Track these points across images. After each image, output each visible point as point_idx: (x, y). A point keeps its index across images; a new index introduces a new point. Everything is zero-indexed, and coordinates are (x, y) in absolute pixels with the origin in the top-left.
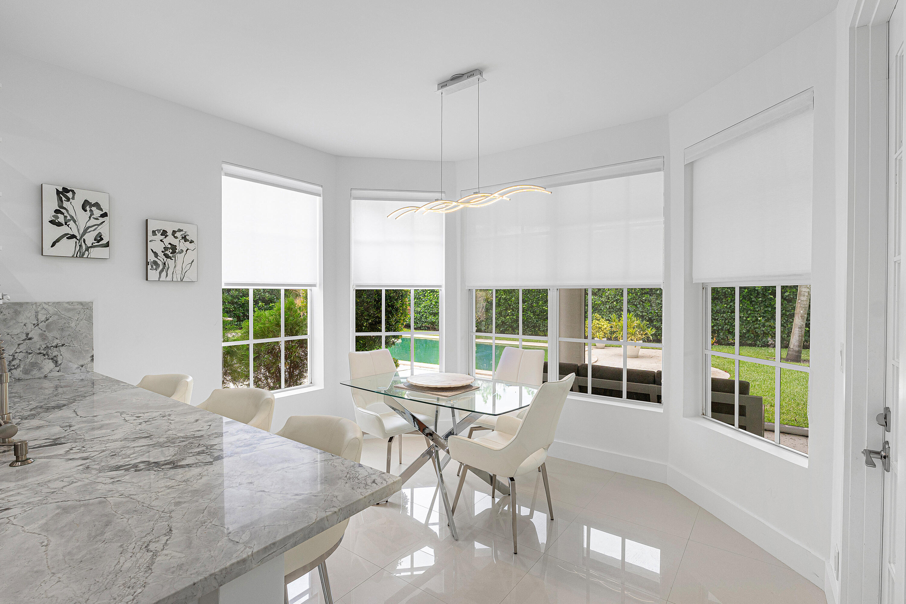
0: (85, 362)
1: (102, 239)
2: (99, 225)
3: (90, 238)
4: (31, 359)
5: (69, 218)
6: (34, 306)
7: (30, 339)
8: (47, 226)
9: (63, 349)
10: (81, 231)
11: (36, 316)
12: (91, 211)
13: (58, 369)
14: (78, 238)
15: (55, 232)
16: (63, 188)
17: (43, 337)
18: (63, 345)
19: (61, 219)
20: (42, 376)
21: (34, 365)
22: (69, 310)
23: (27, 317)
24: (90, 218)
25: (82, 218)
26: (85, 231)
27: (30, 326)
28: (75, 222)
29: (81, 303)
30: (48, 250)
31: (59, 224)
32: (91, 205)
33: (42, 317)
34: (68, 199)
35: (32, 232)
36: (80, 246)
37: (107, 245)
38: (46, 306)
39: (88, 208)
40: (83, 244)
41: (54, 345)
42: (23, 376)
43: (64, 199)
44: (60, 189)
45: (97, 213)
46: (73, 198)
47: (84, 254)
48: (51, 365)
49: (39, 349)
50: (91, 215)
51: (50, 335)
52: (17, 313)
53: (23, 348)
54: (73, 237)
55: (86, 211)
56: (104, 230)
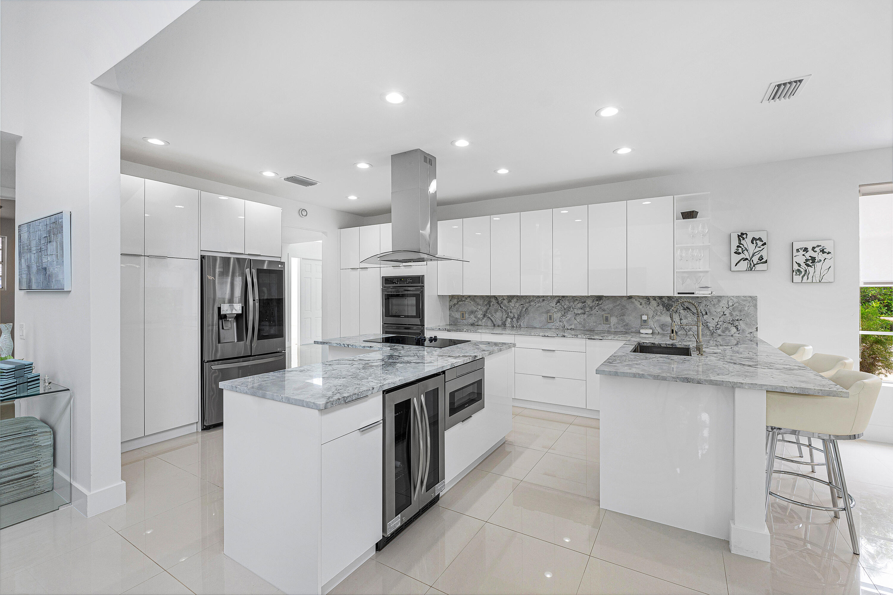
0: (753, 331)
1: (763, 259)
2: (761, 251)
3: (755, 259)
4: (725, 325)
5: (744, 249)
6: (727, 298)
7: (725, 315)
8: (733, 255)
9: (741, 322)
10: (751, 256)
11: (728, 303)
12: (756, 243)
13: (738, 332)
14: (749, 260)
15: (736, 258)
16: (741, 233)
17: (731, 314)
18: (741, 320)
19: (740, 250)
20: (731, 335)
21: (727, 329)
22: (744, 301)
23: (723, 303)
24: (756, 247)
25: (751, 248)
26: (753, 255)
27: (725, 308)
28: (747, 251)
29: (751, 297)
30: (734, 268)
31: (739, 253)
32: (756, 240)
33: (730, 304)
34: (744, 239)
35: (725, 259)
36: (750, 264)
37: (766, 262)
38: (732, 298)
39: (754, 242)
40: (752, 262)
41: (736, 319)
42: (722, 334)
43: (741, 239)
44: (740, 234)
45: (760, 243)
46: (746, 238)
47: (752, 269)
48: (735, 330)
49: (729, 321)
50: (756, 246)
51: (734, 314)
52: (719, 301)
53: (722, 319)
54: (747, 259)
55: (753, 243)
56: (764, 253)
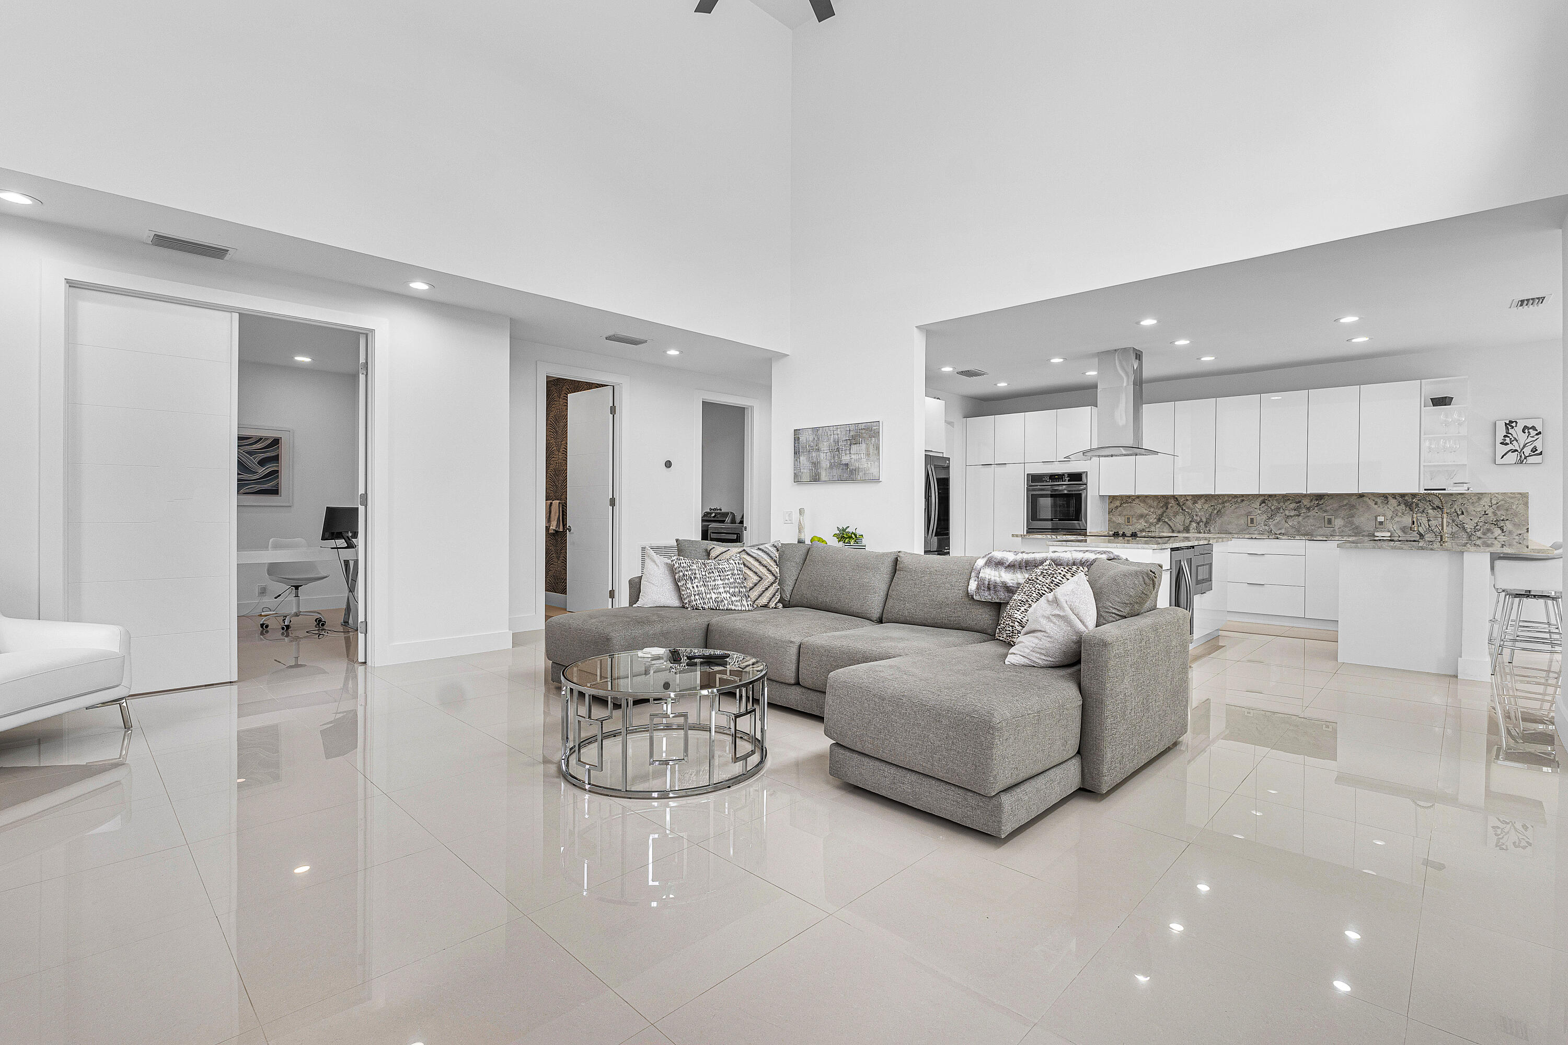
0: (1523, 532)
1: (1537, 450)
2: (1534, 441)
3: (1527, 451)
4: (1487, 526)
5: (1513, 439)
6: (1490, 495)
7: (1487, 514)
8: (1498, 445)
9: (1507, 522)
10: (1521, 447)
11: (1491, 501)
12: (1529, 432)
13: (1503, 534)
14: (1519, 451)
15: (1502, 449)
16: (1509, 421)
17: (1495, 514)
18: (1507, 520)
19: (1508, 440)
20: (1494, 537)
21: (1489, 530)
22: (1512, 498)
23: (1485, 501)
24: (1528, 437)
25: (1522, 438)
26: (1524, 446)
27: (1487, 507)
28: (1517, 441)
29: (1520, 494)
30: (1499, 461)
31: (1507, 444)
32: (1529, 429)
33: (1494, 502)
34: (1513, 427)
35: (1489, 451)
36: (1521, 456)
37: (1541, 453)
38: (1497, 495)
39: (1526, 431)
40: (1523, 455)
41: (1501, 519)
42: (1482, 536)
43: (1510, 427)
44: (1507, 422)
45: (1533, 433)
46: (1516, 426)
47: (1523, 461)
48: (1500, 532)
49: (1492, 521)
50: (1529, 435)
51: (1499, 513)
52: (1479, 499)
53: (1482, 519)
54: (1516, 450)
55: (1525, 433)
56: (1538, 444)
